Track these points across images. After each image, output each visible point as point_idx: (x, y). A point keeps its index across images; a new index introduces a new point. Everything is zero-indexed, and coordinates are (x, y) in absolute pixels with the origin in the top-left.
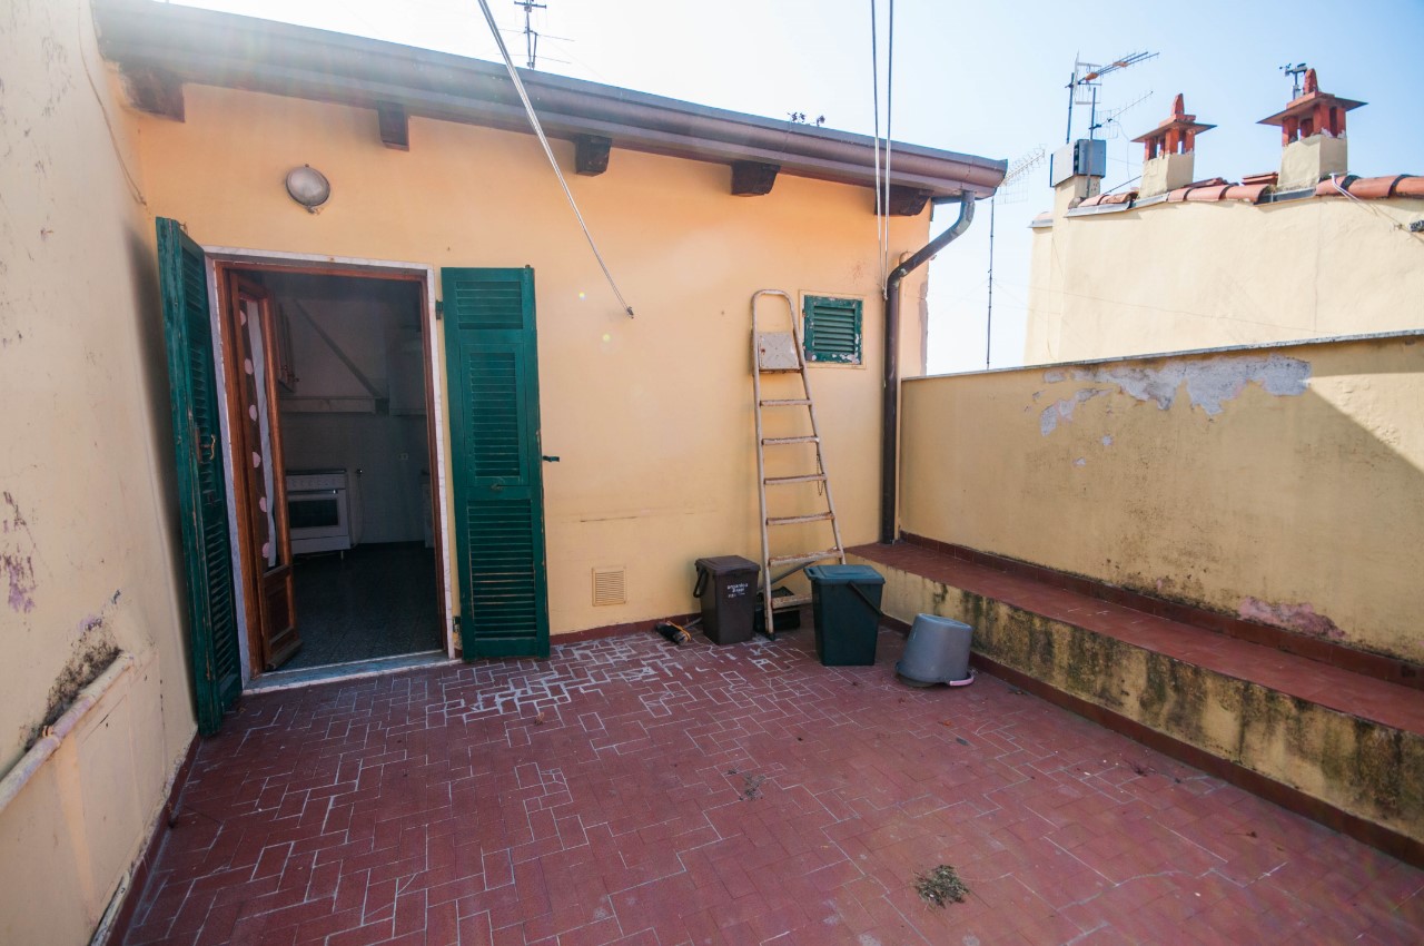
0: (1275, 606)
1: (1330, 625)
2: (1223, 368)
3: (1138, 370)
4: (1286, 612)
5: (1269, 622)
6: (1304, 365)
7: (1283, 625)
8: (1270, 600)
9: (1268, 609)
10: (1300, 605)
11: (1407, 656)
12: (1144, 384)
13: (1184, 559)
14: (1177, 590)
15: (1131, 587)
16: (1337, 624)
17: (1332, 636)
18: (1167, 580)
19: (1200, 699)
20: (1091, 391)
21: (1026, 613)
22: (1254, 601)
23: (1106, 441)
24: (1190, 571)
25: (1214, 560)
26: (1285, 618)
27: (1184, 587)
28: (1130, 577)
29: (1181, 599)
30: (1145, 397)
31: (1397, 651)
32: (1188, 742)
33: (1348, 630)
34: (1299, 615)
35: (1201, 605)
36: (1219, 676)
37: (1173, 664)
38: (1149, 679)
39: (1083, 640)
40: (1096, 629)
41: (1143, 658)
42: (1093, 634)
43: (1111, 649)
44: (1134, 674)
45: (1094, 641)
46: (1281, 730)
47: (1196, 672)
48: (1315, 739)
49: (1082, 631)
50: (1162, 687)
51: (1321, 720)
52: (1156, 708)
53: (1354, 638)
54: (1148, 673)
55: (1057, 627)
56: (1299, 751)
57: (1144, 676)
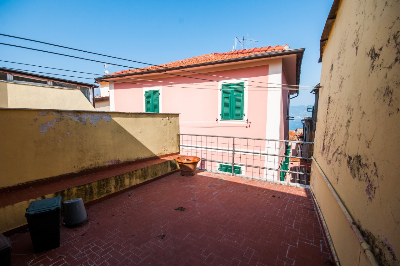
0: (112, 161)
2: (96, 115)
3: (75, 114)
5: (111, 164)
6: (110, 116)
7: (113, 164)
9: (111, 162)
10: (115, 159)
11: (128, 161)
12: (78, 118)
13: (94, 159)
14: (94, 166)
15: (82, 170)
16: (120, 160)
17: (120, 162)
18: (91, 165)
19: (124, 179)
20: (60, 119)
21: (83, 185)
22: (108, 162)
23: (69, 134)
24: (96, 161)
25: (100, 156)
27: (95, 165)
28: (82, 168)
29: (95, 168)
30: (79, 121)
31: (127, 161)
32: (124, 189)
33: (121, 160)
34: (115, 161)
36: (126, 173)
37: (119, 176)
38: (115, 182)
39: (101, 183)
40: (101, 179)
41: (114, 178)
42: (103, 180)
43: (107, 181)
44: (113, 183)
45: (103, 181)
46: (134, 177)
47: (123, 175)
48: (138, 175)
49: (100, 180)
50: (118, 182)
51: (138, 172)
52: (117, 187)
53: (123, 161)
54: (115, 181)
55: (93, 184)
56: (136, 178)
57: (114, 182)
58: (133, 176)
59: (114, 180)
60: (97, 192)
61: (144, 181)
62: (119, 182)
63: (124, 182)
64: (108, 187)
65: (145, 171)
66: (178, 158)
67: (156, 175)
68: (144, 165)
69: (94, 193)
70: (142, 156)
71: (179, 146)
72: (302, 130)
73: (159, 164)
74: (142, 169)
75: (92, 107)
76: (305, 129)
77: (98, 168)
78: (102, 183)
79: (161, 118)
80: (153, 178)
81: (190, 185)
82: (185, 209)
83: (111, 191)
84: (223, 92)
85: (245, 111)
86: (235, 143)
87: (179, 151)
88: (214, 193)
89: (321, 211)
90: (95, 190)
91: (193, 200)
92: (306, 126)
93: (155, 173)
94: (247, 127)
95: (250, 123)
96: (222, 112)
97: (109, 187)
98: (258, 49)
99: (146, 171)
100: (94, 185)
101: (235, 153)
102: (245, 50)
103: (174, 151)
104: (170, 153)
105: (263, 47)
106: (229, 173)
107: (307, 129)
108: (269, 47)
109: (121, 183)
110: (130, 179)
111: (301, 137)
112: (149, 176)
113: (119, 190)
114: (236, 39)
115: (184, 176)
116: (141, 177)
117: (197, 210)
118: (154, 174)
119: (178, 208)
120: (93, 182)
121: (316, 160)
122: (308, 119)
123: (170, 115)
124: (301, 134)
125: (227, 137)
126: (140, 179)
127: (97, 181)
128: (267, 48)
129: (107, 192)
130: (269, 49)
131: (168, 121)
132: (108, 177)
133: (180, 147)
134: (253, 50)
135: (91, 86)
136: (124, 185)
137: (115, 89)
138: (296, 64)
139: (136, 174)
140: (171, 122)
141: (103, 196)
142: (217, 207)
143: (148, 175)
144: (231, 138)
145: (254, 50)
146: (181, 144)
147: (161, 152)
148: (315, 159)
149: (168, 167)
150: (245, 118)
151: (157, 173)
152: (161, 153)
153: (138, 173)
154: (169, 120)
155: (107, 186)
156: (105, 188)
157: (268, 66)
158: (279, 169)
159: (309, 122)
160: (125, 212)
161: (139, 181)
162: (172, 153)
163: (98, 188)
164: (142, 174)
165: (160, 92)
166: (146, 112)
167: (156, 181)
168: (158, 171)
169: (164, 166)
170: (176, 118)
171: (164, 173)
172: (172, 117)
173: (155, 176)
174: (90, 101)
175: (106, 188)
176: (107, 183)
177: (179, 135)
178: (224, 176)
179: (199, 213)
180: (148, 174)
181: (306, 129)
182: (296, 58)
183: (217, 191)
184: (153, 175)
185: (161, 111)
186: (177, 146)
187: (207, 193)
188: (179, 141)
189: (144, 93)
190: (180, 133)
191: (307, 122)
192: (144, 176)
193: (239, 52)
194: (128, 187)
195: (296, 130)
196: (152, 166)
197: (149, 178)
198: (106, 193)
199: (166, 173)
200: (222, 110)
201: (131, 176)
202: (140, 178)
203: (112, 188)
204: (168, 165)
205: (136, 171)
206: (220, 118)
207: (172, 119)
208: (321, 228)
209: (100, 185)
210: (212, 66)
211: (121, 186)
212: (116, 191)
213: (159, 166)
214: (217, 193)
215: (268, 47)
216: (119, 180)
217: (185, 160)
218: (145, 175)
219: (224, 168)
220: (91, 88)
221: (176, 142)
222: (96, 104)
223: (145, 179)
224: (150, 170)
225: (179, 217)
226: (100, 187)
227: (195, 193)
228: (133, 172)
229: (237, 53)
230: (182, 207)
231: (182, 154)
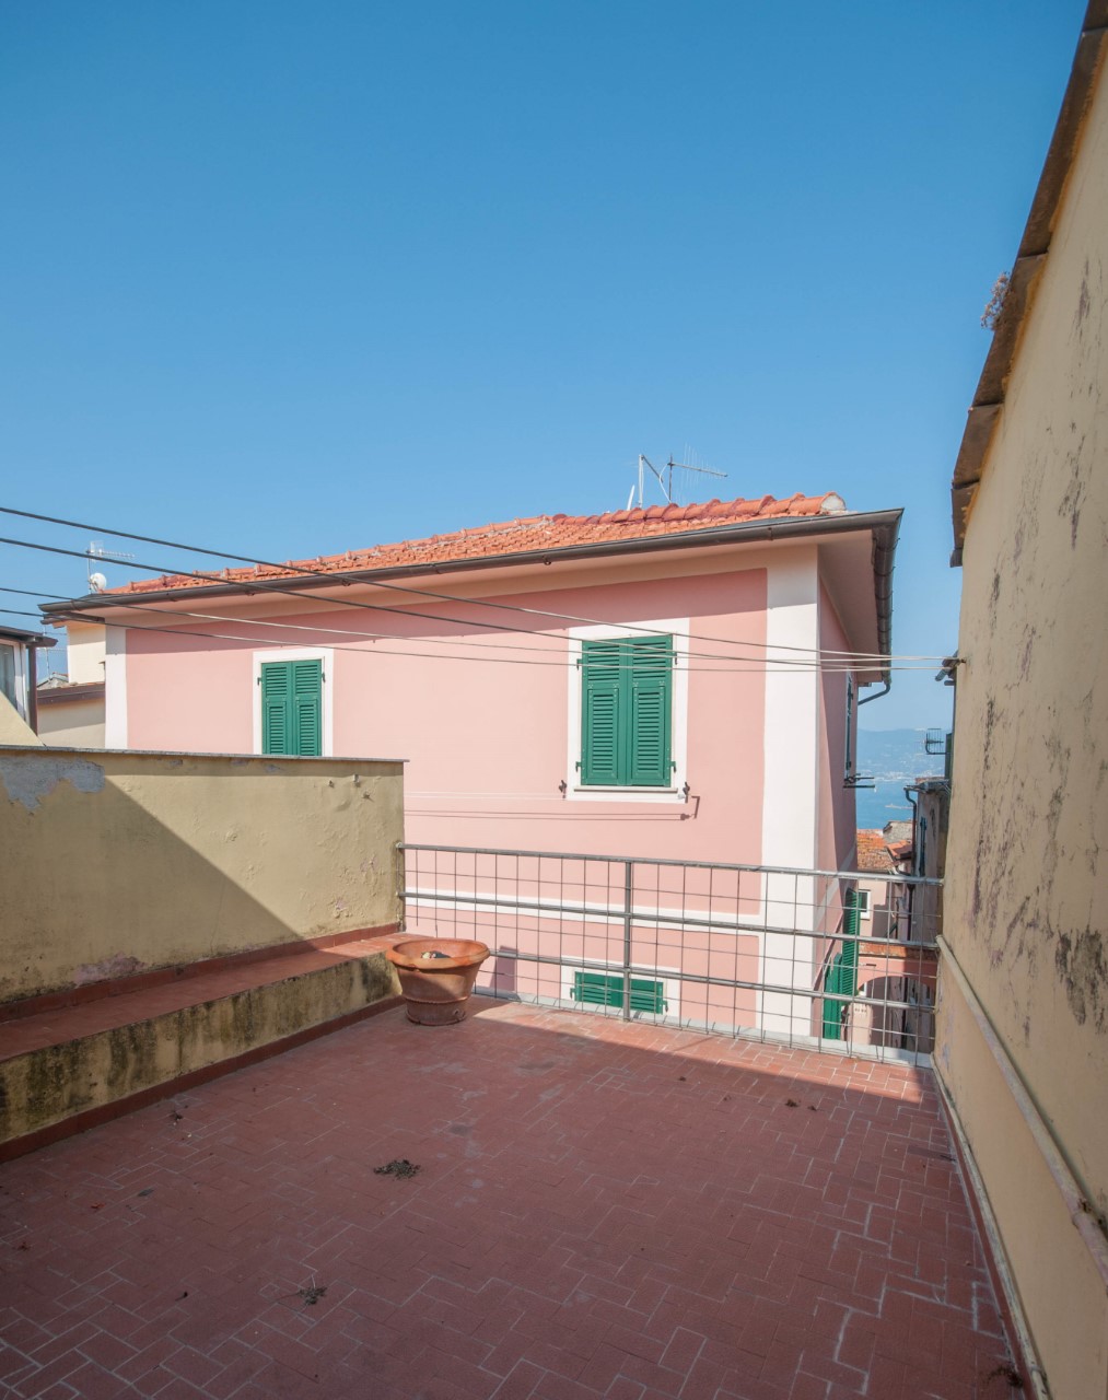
0: (100, 965)
1: (135, 961)
2: (36, 765)
4: (108, 966)
5: (98, 979)
6: (99, 768)
7: (107, 977)
8: (96, 961)
9: (95, 969)
10: (116, 956)
11: (176, 962)
13: (21, 954)
14: (16, 988)
16: (140, 959)
17: (138, 969)
18: (7, 981)
19: (153, 1045)
22: (84, 966)
24: (26, 963)
25: (48, 944)
26: (107, 971)
27: (23, 981)
29: (22, 994)
31: (171, 962)
32: (149, 1087)
33: (146, 960)
34: (117, 964)
35: (42, 991)
36: (161, 1018)
37: (131, 1029)
38: (113, 1056)
39: (45, 1061)
40: (48, 1043)
41: (106, 1041)
42: (56, 1048)
43: (75, 1051)
44: (100, 1061)
45: (58, 1055)
46: (200, 1031)
47: (149, 1024)
48: (216, 1023)
49: (43, 1051)
50: (124, 1056)
51: (217, 1009)
52: (121, 1078)
53: (151, 963)
54: (113, 1053)
55: (10, 1066)
56: (210, 1038)
57: (109, 1056)
58: (193, 1028)
59: (108, 1049)
60: (24, 1103)
61: (243, 1049)
62: (132, 1056)
63: (151, 1055)
64: (79, 1077)
65: (250, 1007)
66: (396, 948)
67: (297, 1023)
68: (247, 981)
69: (12, 1107)
70: (239, 940)
71: (402, 898)
72: (911, 826)
73: (311, 975)
74: (235, 999)
75: (25, 726)
76: (919, 825)
77: (39, 994)
78: (50, 1064)
79: (326, 780)
80: (285, 1036)
81: (442, 1065)
82: (417, 1168)
83: (91, 1098)
84: (589, 676)
85: (679, 752)
86: (636, 883)
87: (403, 918)
88: (545, 1097)
89: (974, 1160)
90: (18, 1096)
91: (456, 1130)
92: (922, 813)
93: (292, 1013)
94: (684, 817)
95: (698, 798)
96: (584, 754)
97: (83, 1080)
98: (726, 507)
99: (254, 1005)
100: (11, 1073)
101: (635, 922)
102: (676, 506)
103: (380, 916)
104: (363, 927)
105: (743, 499)
106: (612, 1010)
107: (929, 825)
108: (768, 500)
109: (140, 1060)
110: (181, 1043)
111: (907, 856)
112: (266, 1028)
113: (127, 1094)
114: (641, 462)
115: (419, 1023)
116: (232, 1033)
117: (469, 1171)
118: (287, 1019)
119: (390, 1166)
120: (8, 1057)
121: (952, 951)
122: (930, 784)
123: (365, 768)
124: (904, 844)
125: (601, 859)
126: (224, 1042)
127: (28, 1054)
128: (759, 504)
129: (74, 1100)
130: (767, 508)
131: (353, 789)
132: (79, 1037)
133: (404, 901)
134: (704, 507)
135: (21, 637)
136: (154, 1068)
137: (129, 651)
138: (872, 568)
139: (207, 1017)
140: (367, 797)
141: (52, 1122)
142: (553, 1156)
143: (263, 1025)
144: (616, 861)
145: (710, 506)
146: (410, 889)
147: (322, 921)
148: (949, 947)
149: (351, 985)
150: (678, 780)
151: (301, 1014)
152: (321, 928)
153: (218, 1013)
154: (358, 785)
155: (75, 1076)
156: (66, 1083)
157: (762, 573)
158: (816, 988)
159: (933, 795)
160: (151, 1191)
161: (220, 1052)
162: (370, 926)
163: (32, 1087)
164: (236, 1018)
165: (328, 669)
166: (265, 751)
167: (297, 1049)
168: (308, 1005)
169: (334, 983)
170: (388, 778)
171: (334, 1014)
172: (371, 774)
173: (294, 1027)
174: (15, 704)
175: (70, 1085)
176: (74, 1062)
177: (401, 851)
178: (589, 1020)
179: (478, 1183)
180: (264, 1018)
181: (923, 825)
182: (869, 547)
183: (559, 1086)
184: (284, 1024)
185: (328, 751)
186: (393, 896)
187: (512, 1097)
188: (400, 877)
189: (257, 673)
190: (408, 840)
191: (928, 797)
192: (244, 1027)
193: (651, 514)
194: (171, 1077)
195: (887, 829)
196: (283, 983)
197: (268, 1037)
198: (69, 1107)
199: (345, 1011)
200: (582, 748)
201: (184, 1026)
202: (228, 1036)
203: (95, 1084)
204: (352, 979)
205: (209, 1005)
206: (574, 778)
207: (372, 783)
208: (976, 1232)
209: (43, 1072)
210: (540, 567)
211: (138, 1076)
212: (117, 1098)
213: (314, 981)
214: (557, 1094)
215: (762, 499)
216: (132, 1045)
217: (426, 956)
218: (250, 1023)
219: (591, 987)
220: (21, 648)
221: (388, 879)
222: (41, 716)
223: (249, 1039)
224: (272, 1003)
225: (392, 1203)
226: (41, 1078)
227: (466, 1096)
228: (194, 1011)
229: (645, 519)
230: (406, 1162)
231: (412, 929)
